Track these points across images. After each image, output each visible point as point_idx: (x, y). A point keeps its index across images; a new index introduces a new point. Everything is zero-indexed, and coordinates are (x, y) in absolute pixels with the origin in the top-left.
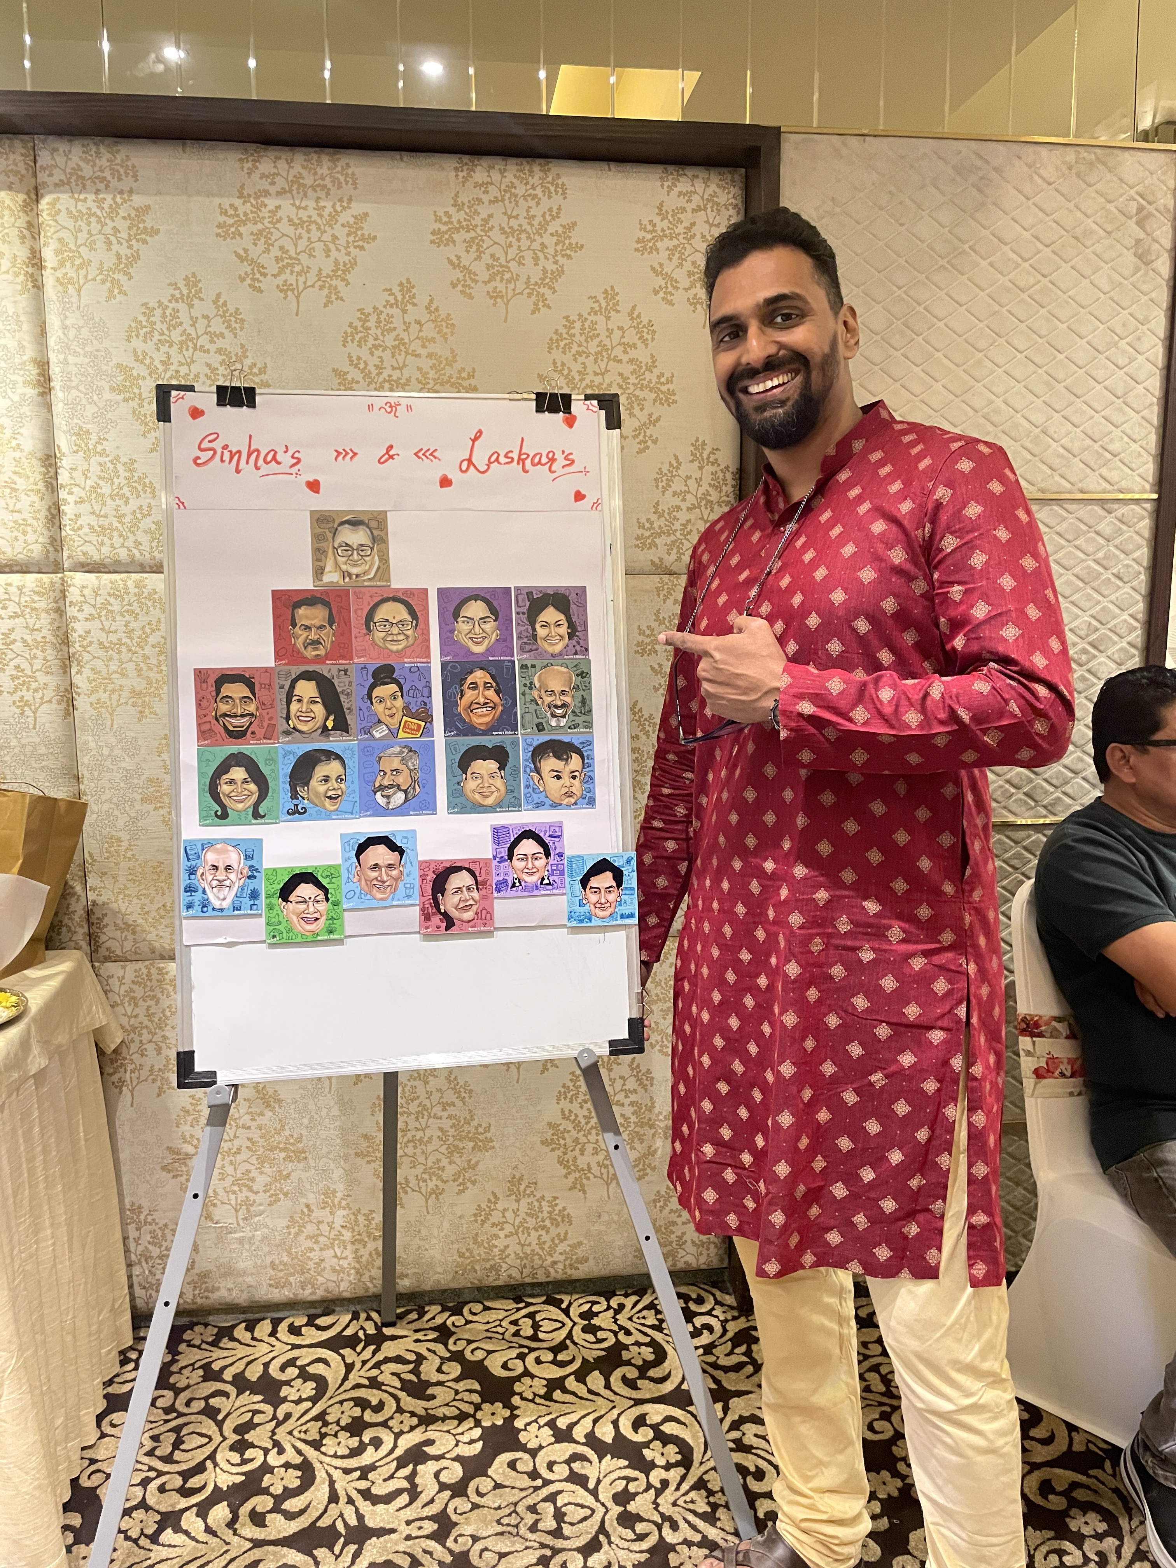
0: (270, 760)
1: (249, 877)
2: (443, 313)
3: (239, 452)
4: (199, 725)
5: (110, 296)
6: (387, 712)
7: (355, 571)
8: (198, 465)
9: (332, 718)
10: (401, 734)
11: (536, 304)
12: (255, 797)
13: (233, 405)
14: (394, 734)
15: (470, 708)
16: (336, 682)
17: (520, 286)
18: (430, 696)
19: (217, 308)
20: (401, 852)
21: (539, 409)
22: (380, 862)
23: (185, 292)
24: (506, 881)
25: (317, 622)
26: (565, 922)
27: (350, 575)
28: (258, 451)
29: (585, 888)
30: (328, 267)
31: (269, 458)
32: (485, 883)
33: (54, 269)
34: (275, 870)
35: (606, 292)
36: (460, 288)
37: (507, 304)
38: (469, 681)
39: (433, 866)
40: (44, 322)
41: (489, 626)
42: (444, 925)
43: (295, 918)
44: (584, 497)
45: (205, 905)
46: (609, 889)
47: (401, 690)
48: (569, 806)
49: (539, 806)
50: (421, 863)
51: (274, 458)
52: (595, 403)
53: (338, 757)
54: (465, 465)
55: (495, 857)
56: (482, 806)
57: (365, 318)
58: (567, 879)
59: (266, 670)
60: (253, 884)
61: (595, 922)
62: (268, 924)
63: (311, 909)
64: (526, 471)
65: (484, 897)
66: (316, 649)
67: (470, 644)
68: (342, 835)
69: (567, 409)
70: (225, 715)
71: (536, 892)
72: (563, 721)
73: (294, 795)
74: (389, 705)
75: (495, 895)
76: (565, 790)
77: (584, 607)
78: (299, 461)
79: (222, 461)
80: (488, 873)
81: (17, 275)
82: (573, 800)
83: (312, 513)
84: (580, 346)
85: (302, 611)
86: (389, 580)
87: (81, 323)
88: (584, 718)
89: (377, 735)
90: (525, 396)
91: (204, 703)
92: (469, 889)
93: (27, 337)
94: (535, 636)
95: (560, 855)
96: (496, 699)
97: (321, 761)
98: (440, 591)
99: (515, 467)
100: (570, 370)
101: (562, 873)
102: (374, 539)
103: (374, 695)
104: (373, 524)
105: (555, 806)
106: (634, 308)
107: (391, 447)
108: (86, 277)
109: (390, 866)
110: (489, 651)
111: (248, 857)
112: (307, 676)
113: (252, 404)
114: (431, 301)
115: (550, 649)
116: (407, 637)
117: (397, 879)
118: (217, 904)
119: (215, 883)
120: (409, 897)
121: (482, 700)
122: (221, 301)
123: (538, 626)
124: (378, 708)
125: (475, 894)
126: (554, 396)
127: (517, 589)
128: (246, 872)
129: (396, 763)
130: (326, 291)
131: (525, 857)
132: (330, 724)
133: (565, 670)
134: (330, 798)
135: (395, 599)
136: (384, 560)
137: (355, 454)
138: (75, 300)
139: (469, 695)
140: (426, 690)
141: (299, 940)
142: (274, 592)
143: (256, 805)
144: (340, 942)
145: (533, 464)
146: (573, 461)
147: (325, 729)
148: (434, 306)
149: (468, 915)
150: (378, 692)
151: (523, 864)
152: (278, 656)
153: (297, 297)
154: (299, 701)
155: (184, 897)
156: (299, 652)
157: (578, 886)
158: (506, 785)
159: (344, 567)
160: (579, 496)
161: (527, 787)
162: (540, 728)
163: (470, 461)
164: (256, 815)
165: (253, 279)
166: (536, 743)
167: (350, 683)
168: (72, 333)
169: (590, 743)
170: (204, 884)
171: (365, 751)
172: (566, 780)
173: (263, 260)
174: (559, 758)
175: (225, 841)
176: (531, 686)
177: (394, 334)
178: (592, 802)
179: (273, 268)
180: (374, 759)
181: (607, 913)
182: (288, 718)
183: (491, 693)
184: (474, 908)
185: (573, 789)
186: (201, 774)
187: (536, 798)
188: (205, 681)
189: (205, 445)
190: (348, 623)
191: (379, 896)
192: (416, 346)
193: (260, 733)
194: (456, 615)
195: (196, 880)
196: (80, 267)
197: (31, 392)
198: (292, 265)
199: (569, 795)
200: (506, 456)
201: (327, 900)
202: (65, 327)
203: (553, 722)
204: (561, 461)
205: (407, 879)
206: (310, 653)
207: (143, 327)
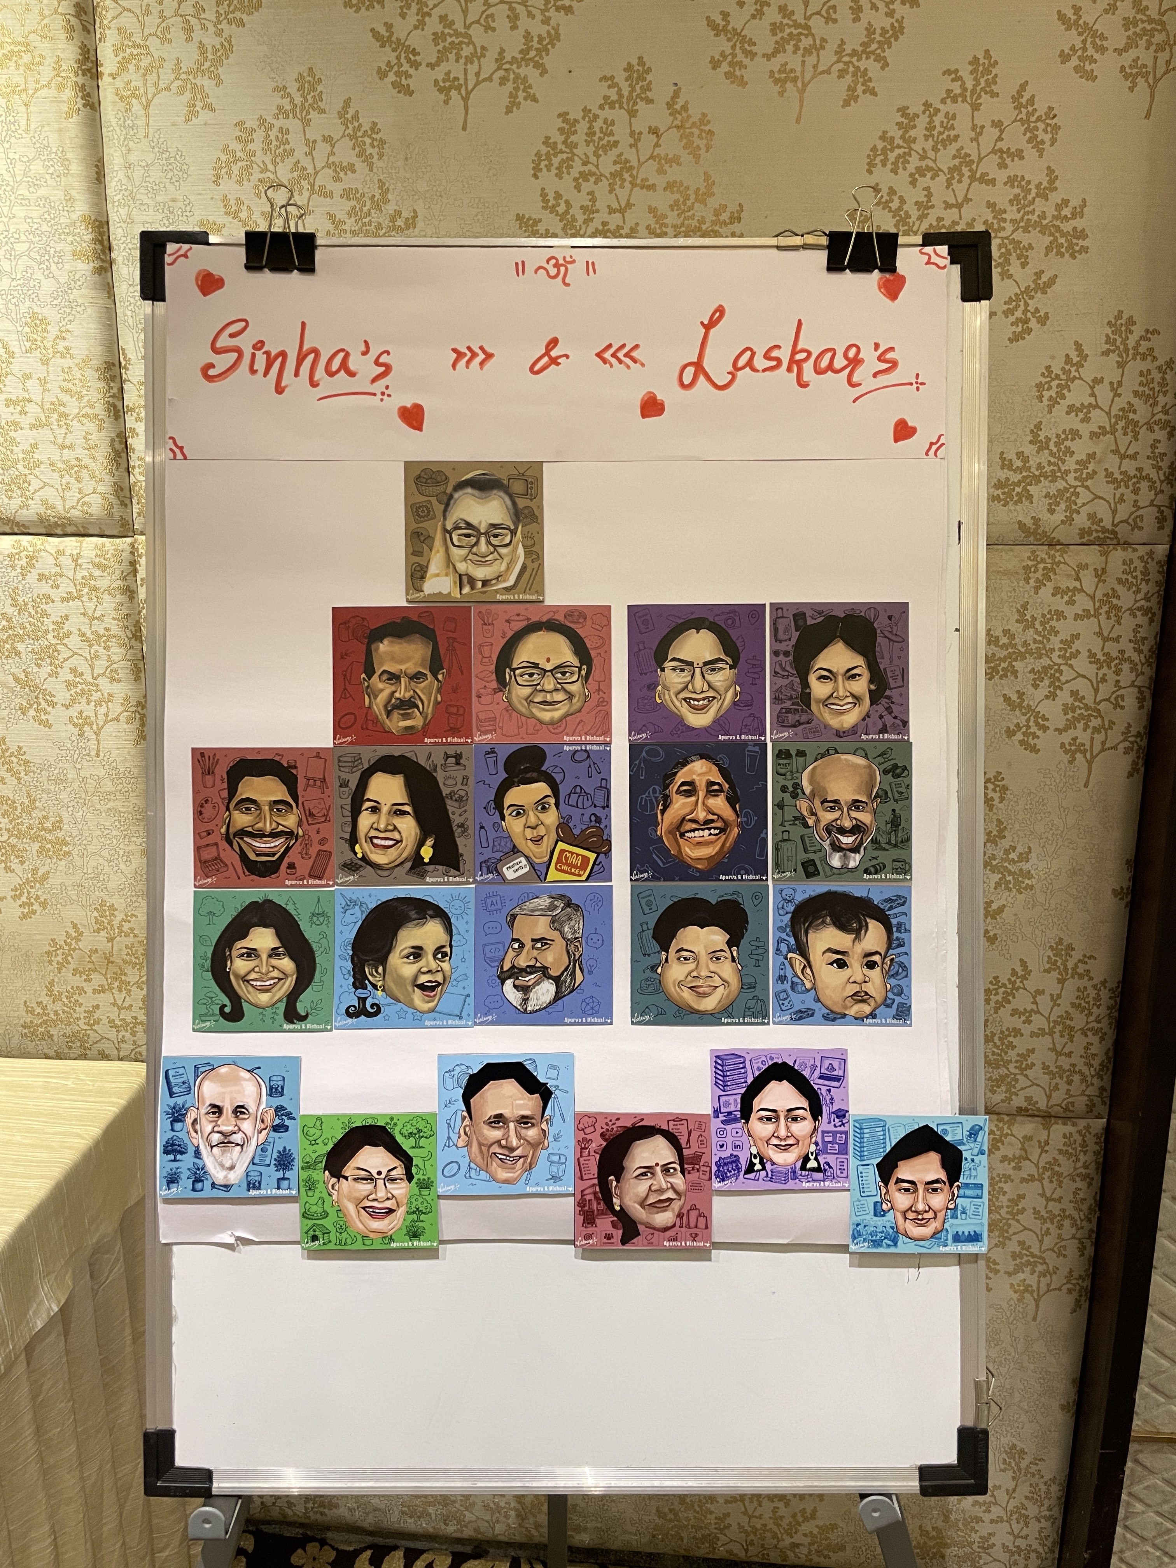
0: (321, 916)
1: (276, 1128)
2: (695, 113)
3: (283, 354)
4: (198, 849)
5: (191, 113)
6: (529, 833)
7: (480, 573)
8: (209, 378)
9: (430, 842)
10: (553, 874)
11: (852, 89)
12: (289, 984)
13: (275, 269)
14: (539, 872)
15: (679, 829)
16: (440, 776)
17: (827, 57)
18: (607, 806)
19: (345, 124)
20: (545, 1093)
21: (835, 265)
22: (506, 1112)
23: (298, 100)
24: (735, 1160)
25: (410, 667)
26: (847, 1241)
27: (472, 581)
28: (316, 351)
29: (886, 1183)
30: (514, 45)
31: (336, 364)
32: (696, 1159)
33: (113, 76)
34: (319, 1118)
35: (975, 61)
36: (725, 68)
37: (802, 91)
38: (680, 778)
39: (601, 1123)
40: (101, 160)
41: (721, 677)
42: (618, 1234)
43: (351, 1208)
44: (912, 432)
45: (199, 1177)
46: (932, 1186)
47: (556, 793)
48: (859, 1020)
49: (802, 1016)
50: (581, 1118)
51: (344, 366)
52: (943, 250)
53: (440, 914)
54: (690, 371)
55: (716, 1112)
56: (697, 1012)
57: (569, 126)
58: (853, 1162)
59: (318, 753)
60: (281, 1141)
61: (904, 1246)
62: (305, 1215)
63: (381, 1193)
64: (802, 384)
65: (695, 1187)
66: (406, 717)
67: (684, 710)
68: (441, 1058)
69: (889, 265)
70: (243, 833)
71: (791, 1184)
72: (854, 860)
73: (360, 981)
74: (532, 820)
75: (716, 1185)
76: (852, 989)
77: (903, 641)
78: (388, 368)
79: (253, 371)
80: (703, 1141)
81: (61, 87)
82: (867, 1009)
83: (408, 465)
84: (923, 158)
85: (384, 647)
86: (541, 591)
87: (150, 158)
88: (895, 853)
89: (510, 874)
90: (810, 239)
91: (208, 810)
92: (666, 1169)
93: (76, 184)
94: (806, 698)
95: (841, 1114)
96: (727, 812)
97: (408, 919)
98: (634, 612)
99: (784, 377)
100: (902, 200)
101: (843, 1150)
102: (518, 515)
103: (507, 801)
104: (518, 487)
105: (833, 1017)
106: (1023, 87)
107: (554, 342)
108: (156, 84)
109: (524, 1121)
110: (720, 724)
111: (275, 1091)
112: (388, 765)
113: (308, 267)
114: (676, 95)
115: (834, 722)
116: (570, 696)
117: (535, 1145)
118: (219, 1175)
119: (216, 1138)
120: (555, 1178)
121: (702, 815)
122: (351, 112)
123: (812, 679)
124: (514, 826)
125: (678, 1181)
126: (863, 238)
127: (777, 608)
128: (269, 1117)
129: (541, 927)
130: (510, 86)
131: (773, 1116)
132: (427, 852)
133: (861, 761)
134: (422, 987)
135: (552, 626)
136: (535, 553)
137: (489, 356)
138: (141, 122)
139: (680, 805)
140: (601, 794)
141: (358, 1246)
142: (337, 612)
143: (292, 998)
144: (432, 1254)
145: (818, 371)
146: (894, 364)
147: (417, 859)
148: (680, 102)
149: (664, 1218)
150: (516, 795)
151: (770, 1128)
152: (340, 728)
153: (466, 100)
154: (375, 810)
155: (161, 1163)
156: (376, 721)
157: (872, 1176)
158: (741, 975)
159: (462, 567)
160: (903, 431)
161: (782, 979)
162: (810, 870)
163: (698, 366)
164: (292, 1015)
165: (397, 74)
166: (800, 898)
167: (465, 778)
168: (138, 174)
169: (903, 900)
170: (198, 1140)
171: (485, 904)
172: (856, 969)
173: (415, 41)
174: (843, 927)
175: (234, 1062)
176: (796, 791)
177: (615, 152)
178: (903, 1014)
179: (429, 53)
180: (502, 917)
181: (928, 1231)
182: (353, 840)
183: (719, 803)
184: (676, 1206)
185: (869, 988)
186: (199, 939)
187: (799, 1001)
188: (210, 772)
189: (224, 341)
190: (465, 670)
191: (503, 1174)
192: (648, 171)
193: (303, 867)
194: (661, 656)
195: (183, 1132)
196: (147, 71)
197: (85, 268)
198: (458, 47)
199: (860, 997)
200: (767, 356)
201: (410, 1177)
202: (128, 166)
203: (836, 861)
204: (871, 362)
205: (554, 1147)
206: (397, 724)
207: (236, 161)
